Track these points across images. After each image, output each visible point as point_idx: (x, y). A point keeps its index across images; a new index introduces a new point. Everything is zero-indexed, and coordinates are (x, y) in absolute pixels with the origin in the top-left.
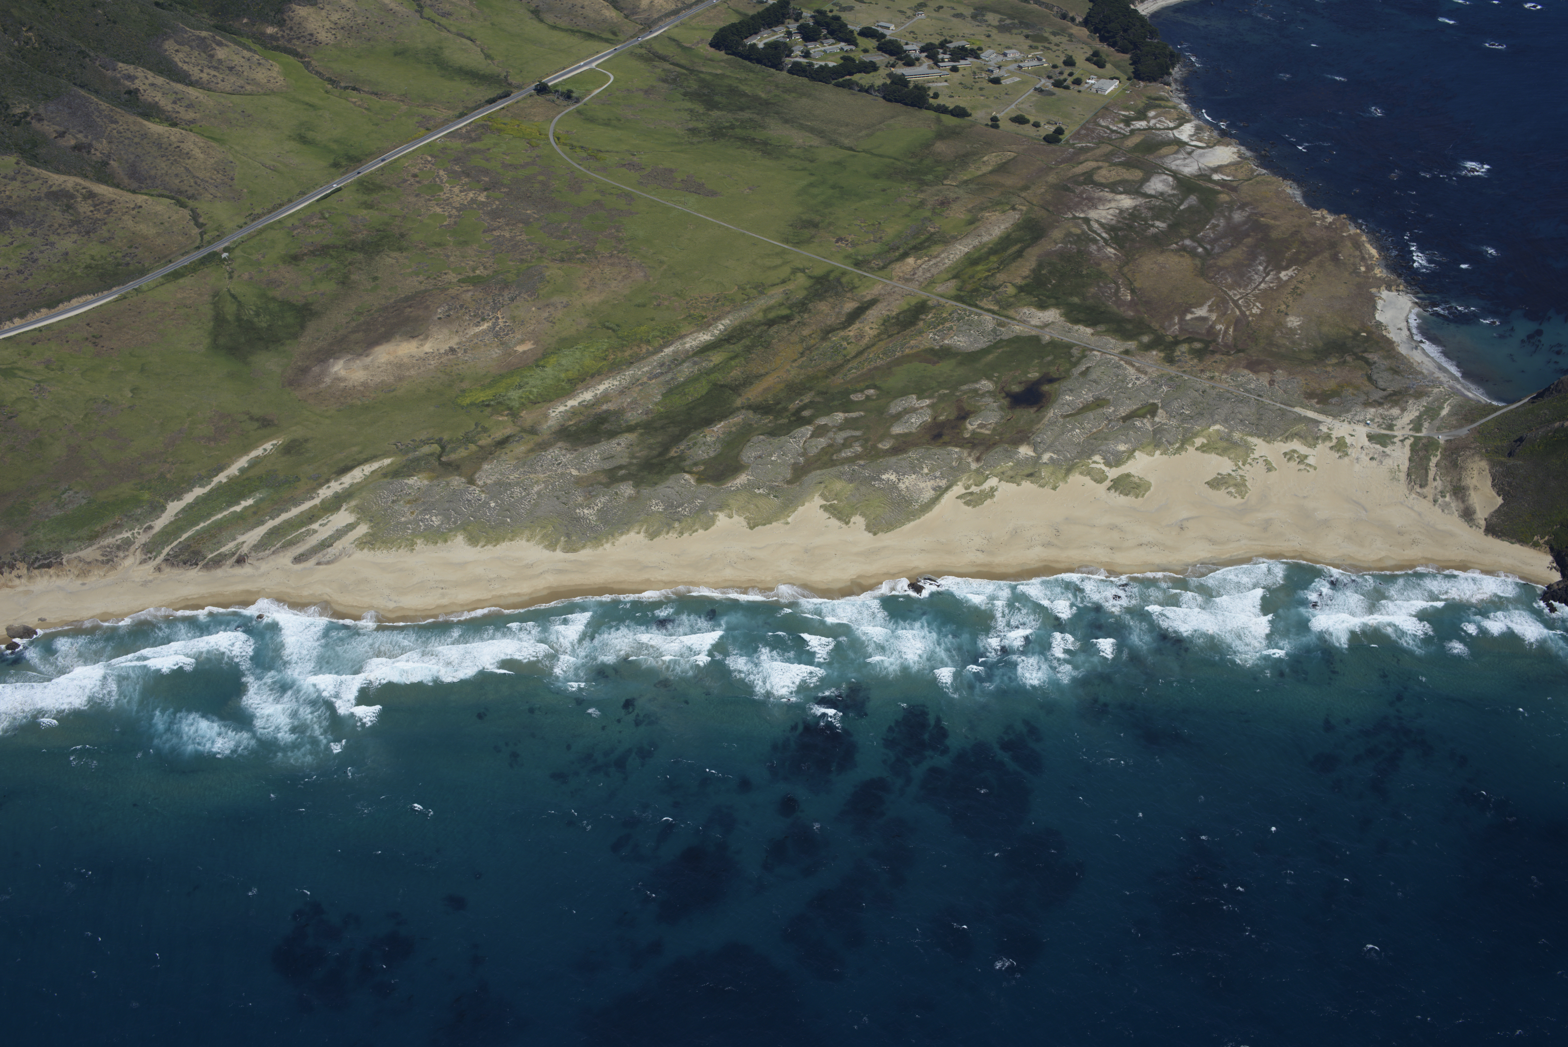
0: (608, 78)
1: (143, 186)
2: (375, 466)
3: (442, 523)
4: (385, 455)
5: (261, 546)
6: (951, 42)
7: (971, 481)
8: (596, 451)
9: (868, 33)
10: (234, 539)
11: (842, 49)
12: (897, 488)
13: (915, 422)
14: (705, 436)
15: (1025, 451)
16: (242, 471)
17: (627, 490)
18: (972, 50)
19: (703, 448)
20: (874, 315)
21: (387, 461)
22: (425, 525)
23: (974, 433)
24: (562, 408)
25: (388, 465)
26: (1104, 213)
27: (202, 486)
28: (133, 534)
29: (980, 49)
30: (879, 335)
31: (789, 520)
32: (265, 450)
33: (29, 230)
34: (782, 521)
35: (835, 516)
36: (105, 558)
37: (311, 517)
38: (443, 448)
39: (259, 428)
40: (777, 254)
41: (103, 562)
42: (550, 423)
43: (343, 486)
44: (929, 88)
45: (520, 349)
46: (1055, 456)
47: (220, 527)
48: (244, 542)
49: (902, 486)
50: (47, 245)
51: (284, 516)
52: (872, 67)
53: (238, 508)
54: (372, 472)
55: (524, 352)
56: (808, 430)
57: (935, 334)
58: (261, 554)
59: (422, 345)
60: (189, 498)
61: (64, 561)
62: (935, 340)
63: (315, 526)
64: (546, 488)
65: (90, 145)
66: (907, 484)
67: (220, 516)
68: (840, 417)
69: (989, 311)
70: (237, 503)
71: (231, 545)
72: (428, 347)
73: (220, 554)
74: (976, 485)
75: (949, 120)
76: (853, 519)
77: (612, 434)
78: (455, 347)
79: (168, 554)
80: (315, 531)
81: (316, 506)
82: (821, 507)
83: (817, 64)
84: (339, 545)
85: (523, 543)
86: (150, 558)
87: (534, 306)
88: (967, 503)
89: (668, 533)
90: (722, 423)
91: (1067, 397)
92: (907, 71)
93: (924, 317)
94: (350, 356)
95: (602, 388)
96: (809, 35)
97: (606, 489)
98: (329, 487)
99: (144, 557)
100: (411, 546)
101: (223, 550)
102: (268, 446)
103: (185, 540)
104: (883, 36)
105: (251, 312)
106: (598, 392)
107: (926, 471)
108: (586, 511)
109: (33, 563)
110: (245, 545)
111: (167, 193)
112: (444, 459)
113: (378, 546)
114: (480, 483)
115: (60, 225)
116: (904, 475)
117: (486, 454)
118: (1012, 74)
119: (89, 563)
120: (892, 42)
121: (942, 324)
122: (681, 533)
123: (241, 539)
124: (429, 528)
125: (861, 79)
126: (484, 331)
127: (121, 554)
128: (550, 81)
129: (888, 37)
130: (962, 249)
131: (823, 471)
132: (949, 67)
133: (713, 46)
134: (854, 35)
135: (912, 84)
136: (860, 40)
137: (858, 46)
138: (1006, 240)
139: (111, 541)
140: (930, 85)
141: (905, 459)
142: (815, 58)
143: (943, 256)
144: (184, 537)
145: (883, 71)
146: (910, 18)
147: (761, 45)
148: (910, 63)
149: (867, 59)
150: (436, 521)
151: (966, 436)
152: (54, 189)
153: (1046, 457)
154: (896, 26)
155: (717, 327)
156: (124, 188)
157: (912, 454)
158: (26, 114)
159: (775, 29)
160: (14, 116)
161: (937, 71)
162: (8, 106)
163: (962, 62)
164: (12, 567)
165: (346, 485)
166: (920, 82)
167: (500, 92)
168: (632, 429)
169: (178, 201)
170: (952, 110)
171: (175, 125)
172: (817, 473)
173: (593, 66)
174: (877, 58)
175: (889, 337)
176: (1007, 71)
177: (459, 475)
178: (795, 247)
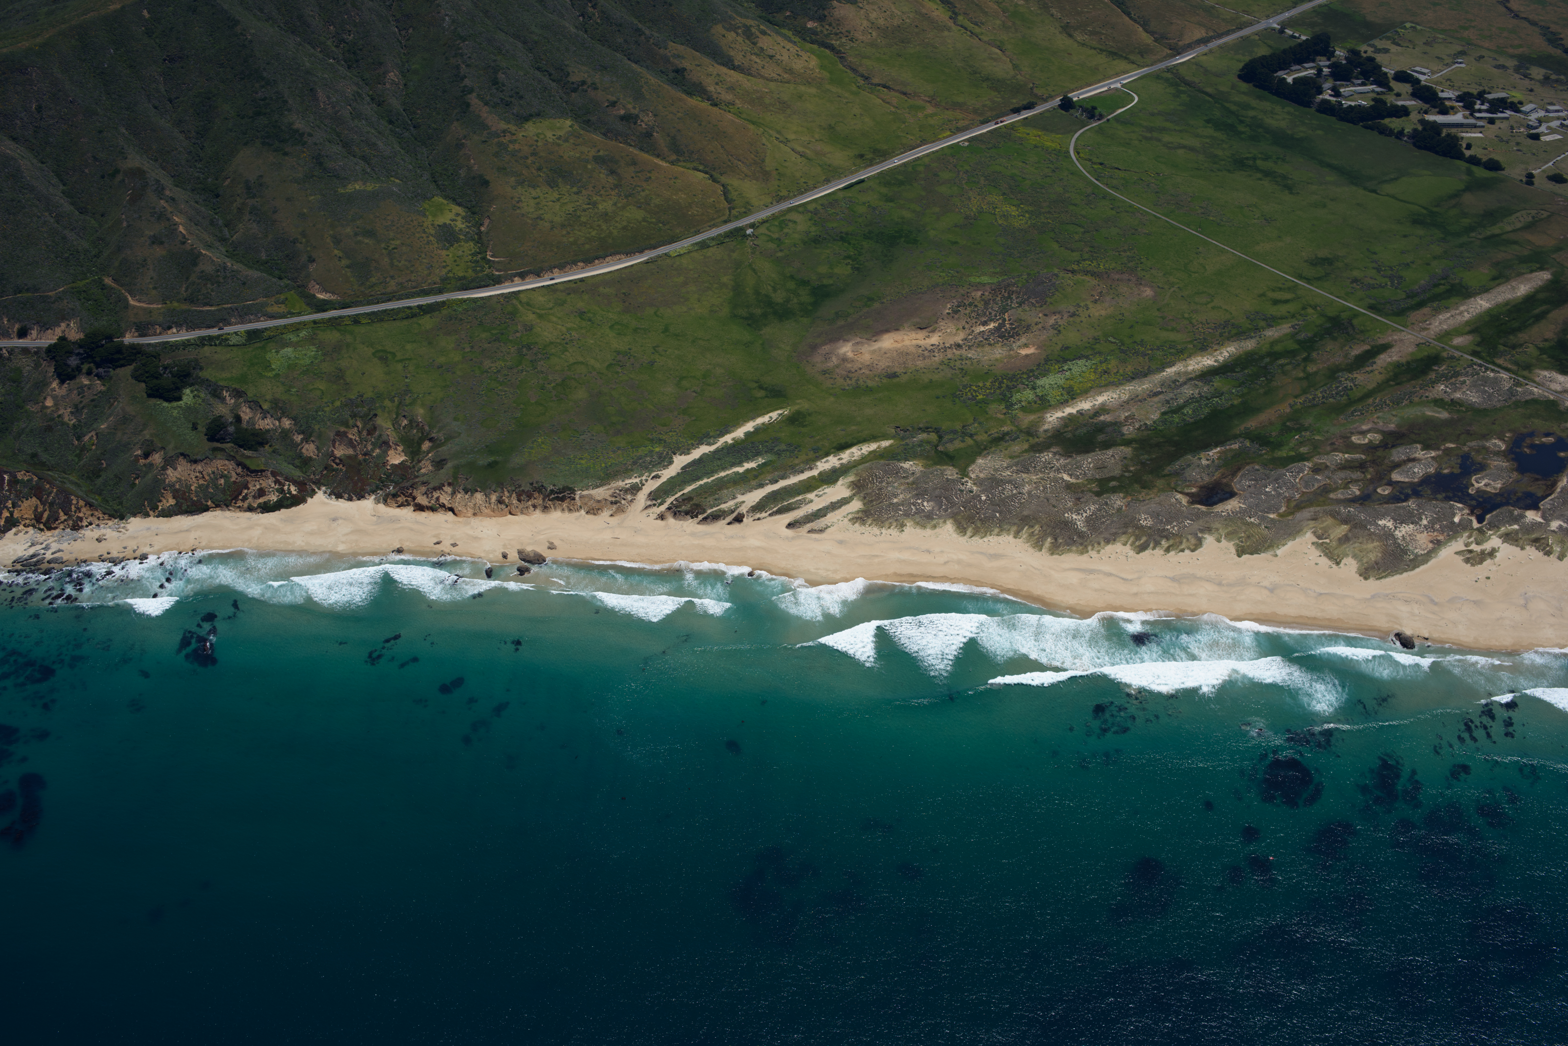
0: (1133, 100)
1: (681, 159)
2: (873, 446)
3: (933, 510)
4: (885, 437)
5: (759, 507)
6: (1489, 93)
7: (1472, 539)
8: (1090, 460)
9: (1402, 77)
10: (734, 498)
11: (1373, 91)
12: (1393, 536)
13: (1419, 471)
14: (1200, 459)
15: (1532, 516)
16: (748, 434)
17: (1118, 501)
18: (1512, 103)
19: (1198, 470)
20: (1384, 360)
21: (885, 444)
22: (917, 509)
23: (1478, 490)
24: (1059, 414)
25: (885, 448)
27: (709, 444)
28: (641, 481)
29: (1521, 103)
30: (1388, 380)
31: (1279, 552)
32: (771, 418)
33: (575, 189)
34: (1272, 553)
35: (1326, 555)
36: (614, 499)
37: (809, 486)
38: (940, 437)
39: (767, 397)
40: (1289, 289)
41: (612, 503)
42: (1046, 427)
43: (841, 462)
44: (1462, 138)
45: (1024, 352)
46: (1565, 525)
47: (721, 484)
48: (743, 502)
49: (1398, 534)
50: (589, 204)
51: (782, 484)
52: (1403, 112)
53: (741, 470)
54: (871, 452)
55: (1027, 356)
56: (1306, 466)
57: (1446, 387)
58: (758, 516)
59: (928, 337)
60: (696, 454)
61: (577, 497)
62: (1445, 392)
63: (811, 496)
64: (1037, 488)
65: (637, 116)
66: (1403, 533)
67: (723, 474)
68: (1340, 457)
69: (1507, 369)
70: (740, 464)
71: (731, 504)
72: (935, 339)
73: (720, 510)
74: (1477, 544)
75: (1480, 173)
76: (1344, 561)
77: (1107, 445)
78: (961, 342)
79: (672, 503)
80: (810, 501)
81: (813, 477)
82: (1313, 543)
83: (1346, 103)
84: (831, 517)
85: (1010, 538)
86: (654, 505)
87: (1040, 312)
88: (1467, 561)
89: (1154, 548)
90: (1219, 449)
92: (1440, 119)
93: (1436, 368)
94: (859, 340)
95: (1100, 399)
96: (1341, 74)
97: (1096, 498)
98: (827, 461)
99: (649, 503)
100: (901, 527)
101: (723, 506)
102: (774, 415)
103: (689, 492)
104: (1418, 81)
105: (769, 288)
106: (1097, 403)
107: (1425, 522)
108: (1074, 517)
109: (548, 496)
110: (744, 505)
111: (701, 168)
112: (939, 448)
113: (870, 522)
114: (973, 476)
115: (603, 187)
116: (1401, 523)
117: (981, 450)
118: (1552, 131)
119: (599, 501)
120: (1428, 89)
121: (1456, 377)
122: (1168, 550)
123: (740, 498)
124: (919, 512)
125: (1390, 122)
126: (990, 331)
127: (629, 497)
128: (1075, 96)
129: (1423, 83)
130: (1482, 304)
131: (1318, 508)
132: (1485, 118)
133: (1240, 77)
134: (1387, 78)
135: (1444, 132)
136: (1393, 84)
137: (1390, 89)
138: (1530, 300)
139: (621, 484)
140: (1464, 135)
141: (1404, 508)
142: (1346, 98)
143: (1462, 308)
144: (688, 489)
145: (1414, 117)
146: (1448, 65)
147: (1290, 80)
148: (1444, 111)
149: (1400, 103)
150: (927, 506)
151: (1471, 491)
152: (601, 153)
153: (1555, 525)
154: (1433, 73)
155: (1221, 353)
156: (664, 159)
157: (1412, 504)
158: (583, 83)
159: (1306, 65)
160: (573, 83)
161: (1472, 121)
162: (569, 74)
163: (1500, 115)
164: (530, 496)
165: (844, 461)
166: (1453, 131)
167: (1025, 102)
168: (1127, 443)
169: (711, 176)
170: (1485, 163)
171: (716, 105)
172: (1312, 509)
173: (1119, 85)
174: (1410, 103)
175: (1398, 384)
176: (1548, 128)
177: (953, 465)
178: (1309, 283)
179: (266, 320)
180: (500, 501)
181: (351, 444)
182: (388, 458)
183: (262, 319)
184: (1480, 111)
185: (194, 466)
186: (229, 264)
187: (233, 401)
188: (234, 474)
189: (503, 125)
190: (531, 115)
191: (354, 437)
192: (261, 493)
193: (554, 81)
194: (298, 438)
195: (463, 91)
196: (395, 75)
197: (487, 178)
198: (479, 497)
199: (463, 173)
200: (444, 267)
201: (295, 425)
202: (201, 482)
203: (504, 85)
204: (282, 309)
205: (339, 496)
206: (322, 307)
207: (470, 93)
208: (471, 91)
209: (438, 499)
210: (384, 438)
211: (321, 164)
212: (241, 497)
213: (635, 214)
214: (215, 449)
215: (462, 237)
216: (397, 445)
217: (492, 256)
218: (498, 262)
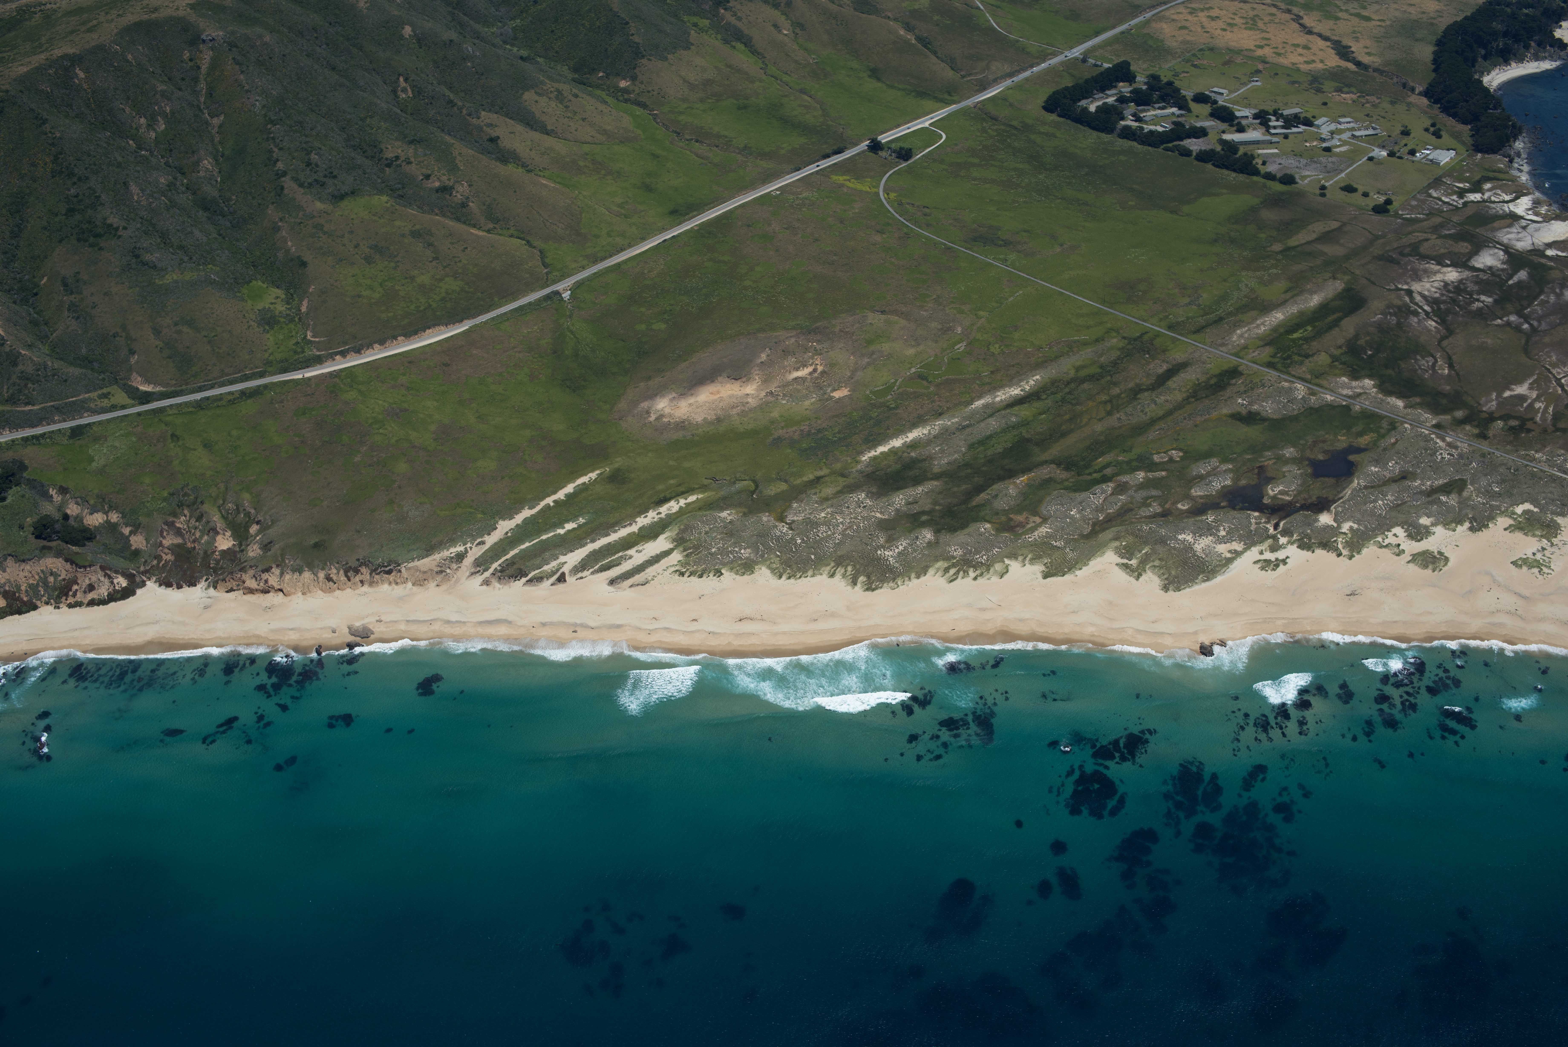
0: (941, 137)
2: (691, 498)
3: (750, 556)
4: (699, 490)
5: (581, 567)
6: (1283, 109)
7: (1267, 548)
8: (901, 496)
9: (1201, 98)
10: (556, 559)
11: (1173, 114)
12: (1192, 549)
13: (1216, 485)
14: (1007, 488)
15: (1325, 518)
16: (569, 496)
17: (927, 535)
18: (1305, 118)
19: (1005, 498)
20: (1184, 378)
21: (702, 495)
22: (734, 557)
23: (1273, 498)
24: (872, 454)
25: (703, 499)
26: (1428, 285)
27: (530, 508)
28: (466, 548)
29: (1314, 117)
30: (1188, 398)
31: (1080, 573)
32: (590, 477)
33: (392, 264)
34: (1075, 574)
35: (1127, 573)
36: (439, 569)
37: (628, 543)
38: (756, 485)
39: (586, 457)
40: (1093, 314)
41: (437, 573)
42: (859, 467)
43: (659, 516)
44: (1259, 155)
45: (837, 395)
46: (1355, 526)
47: (544, 547)
48: (566, 563)
49: (1197, 547)
50: (406, 278)
51: (604, 541)
52: (1201, 133)
53: (562, 531)
54: (688, 505)
55: (840, 399)
56: (1109, 487)
57: (1244, 400)
58: (580, 575)
59: (743, 387)
60: (519, 519)
61: (403, 570)
62: (1243, 405)
63: (631, 552)
64: (850, 528)
65: (452, 188)
66: (1203, 545)
67: (545, 537)
68: (1141, 476)
69: (1301, 379)
70: (561, 525)
71: (554, 564)
72: (749, 389)
73: (542, 572)
74: (1272, 552)
75: (1278, 187)
76: (1145, 576)
77: (917, 481)
78: (775, 390)
79: (496, 569)
80: (631, 557)
81: (633, 533)
82: (1115, 563)
83: (1147, 128)
84: (651, 571)
85: (826, 578)
86: (479, 571)
87: (852, 354)
88: (1262, 569)
89: (964, 578)
90: (1025, 476)
91: (1373, 468)
92: (1237, 137)
93: (1234, 382)
94: (675, 395)
95: (911, 436)
96: (1142, 99)
97: (907, 533)
98: (647, 516)
99: (474, 570)
100: (719, 575)
101: (546, 568)
102: (594, 474)
103: (512, 557)
104: (1215, 102)
105: (588, 349)
106: (908, 440)
107: (1223, 533)
108: (887, 553)
109: (375, 570)
110: (566, 565)
111: (517, 234)
112: (756, 496)
113: (689, 573)
114: (789, 520)
115: (420, 261)
116: (1200, 536)
117: (796, 493)
118: (1344, 143)
119: (425, 572)
120: (1225, 108)
121: (1252, 390)
122: (976, 578)
123: (562, 559)
124: (737, 559)
125: (1189, 143)
126: (803, 376)
127: (454, 566)
128: (884, 138)
129: (1221, 103)
130: (1278, 316)
131: (1120, 528)
132: (1280, 134)
133: (1045, 108)
134: (1186, 100)
135: (1242, 150)
136: (1193, 105)
137: (1189, 110)
138: (1324, 309)
139: (446, 553)
140: (1260, 151)
141: (1202, 521)
142: (1146, 122)
143: (1258, 322)
144: (512, 553)
145: (1212, 137)
146: (1245, 84)
147: (1092, 108)
148: (1241, 129)
149: (1198, 125)
150: (746, 553)
151: (1266, 501)
152: (417, 227)
153: (1346, 527)
154: (1230, 92)
155: (1028, 382)
156: (480, 228)
157: (1210, 518)
158: (397, 158)
159: (1108, 92)
160: (387, 159)
161: (1268, 138)
162: (382, 151)
163: (1294, 130)
164: (357, 571)
165: (663, 516)
166: (1251, 147)
167: (835, 148)
168: (937, 477)
169: (528, 242)
170: (1280, 178)
171: (529, 171)
172: (1114, 529)
173: (927, 124)
174: (1208, 124)
175: (1196, 400)
176: (1340, 140)
177: (769, 511)
178: (1111, 308)
179: (89, 416)
180: (329, 579)
181: (179, 532)
182: (216, 545)
183: (86, 415)
184: (1275, 127)
185: (23, 566)
186: (50, 363)
187: (59, 499)
188: (64, 571)
189: (319, 205)
190: (347, 194)
191: (181, 526)
192: (91, 588)
193: (367, 157)
194: (126, 531)
195: (277, 174)
196: (209, 162)
197: (305, 259)
198: (307, 575)
199: (280, 255)
200: (266, 351)
201: (122, 518)
202: (31, 581)
203: (317, 166)
204: (105, 403)
205: (168, 585)
206: (146, 398)
207: (283, 176)
208: (284, 174)
209: (266, 581)
210: (212, 525)
211: (137, 256)
212: (71, 593)
213: (452, 285)
214: (44, 548)
215: (282, 320)
216: (224, 530)
217: (313, 336)
218: (319, 342)
